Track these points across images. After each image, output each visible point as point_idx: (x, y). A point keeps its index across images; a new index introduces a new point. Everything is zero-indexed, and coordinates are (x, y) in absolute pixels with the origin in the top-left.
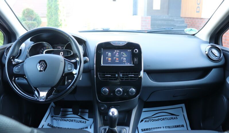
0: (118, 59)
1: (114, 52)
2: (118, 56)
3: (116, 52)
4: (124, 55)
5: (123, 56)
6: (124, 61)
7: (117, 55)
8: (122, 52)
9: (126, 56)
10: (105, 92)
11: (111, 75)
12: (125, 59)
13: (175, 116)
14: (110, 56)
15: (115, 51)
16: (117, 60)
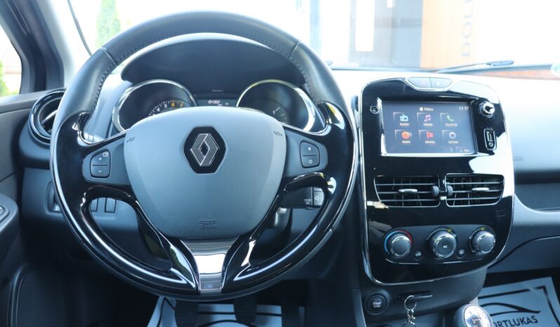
0: (431, 135)
1: (418, 113)
2: (431, 125)
3: (424, 111)
4: (449, 122)
5: (447, 125)
6: (450, 142)
7: (428, 122)
8: (441, 114)
9: (456, 125)
10: (398, 248)
11: (419, 188)
12: (453, 135)
13: (529, 315)
14: (407, 124)
15: (421, 109)
16: (430, 139)
